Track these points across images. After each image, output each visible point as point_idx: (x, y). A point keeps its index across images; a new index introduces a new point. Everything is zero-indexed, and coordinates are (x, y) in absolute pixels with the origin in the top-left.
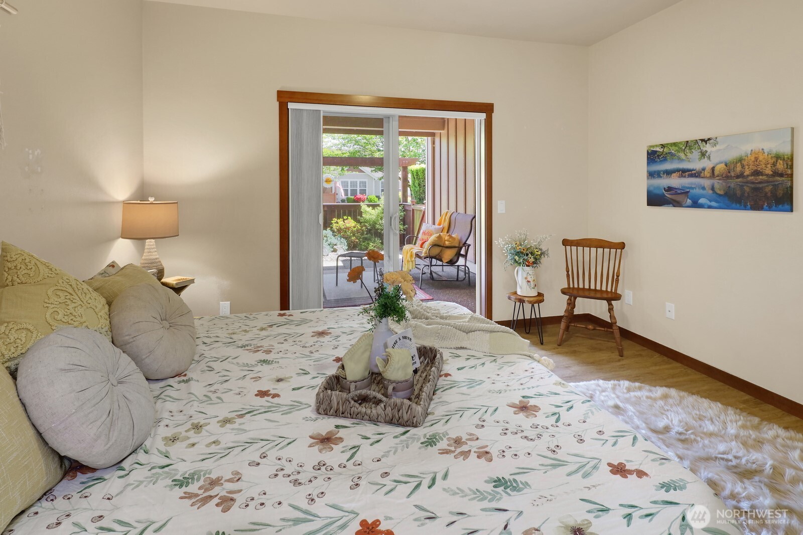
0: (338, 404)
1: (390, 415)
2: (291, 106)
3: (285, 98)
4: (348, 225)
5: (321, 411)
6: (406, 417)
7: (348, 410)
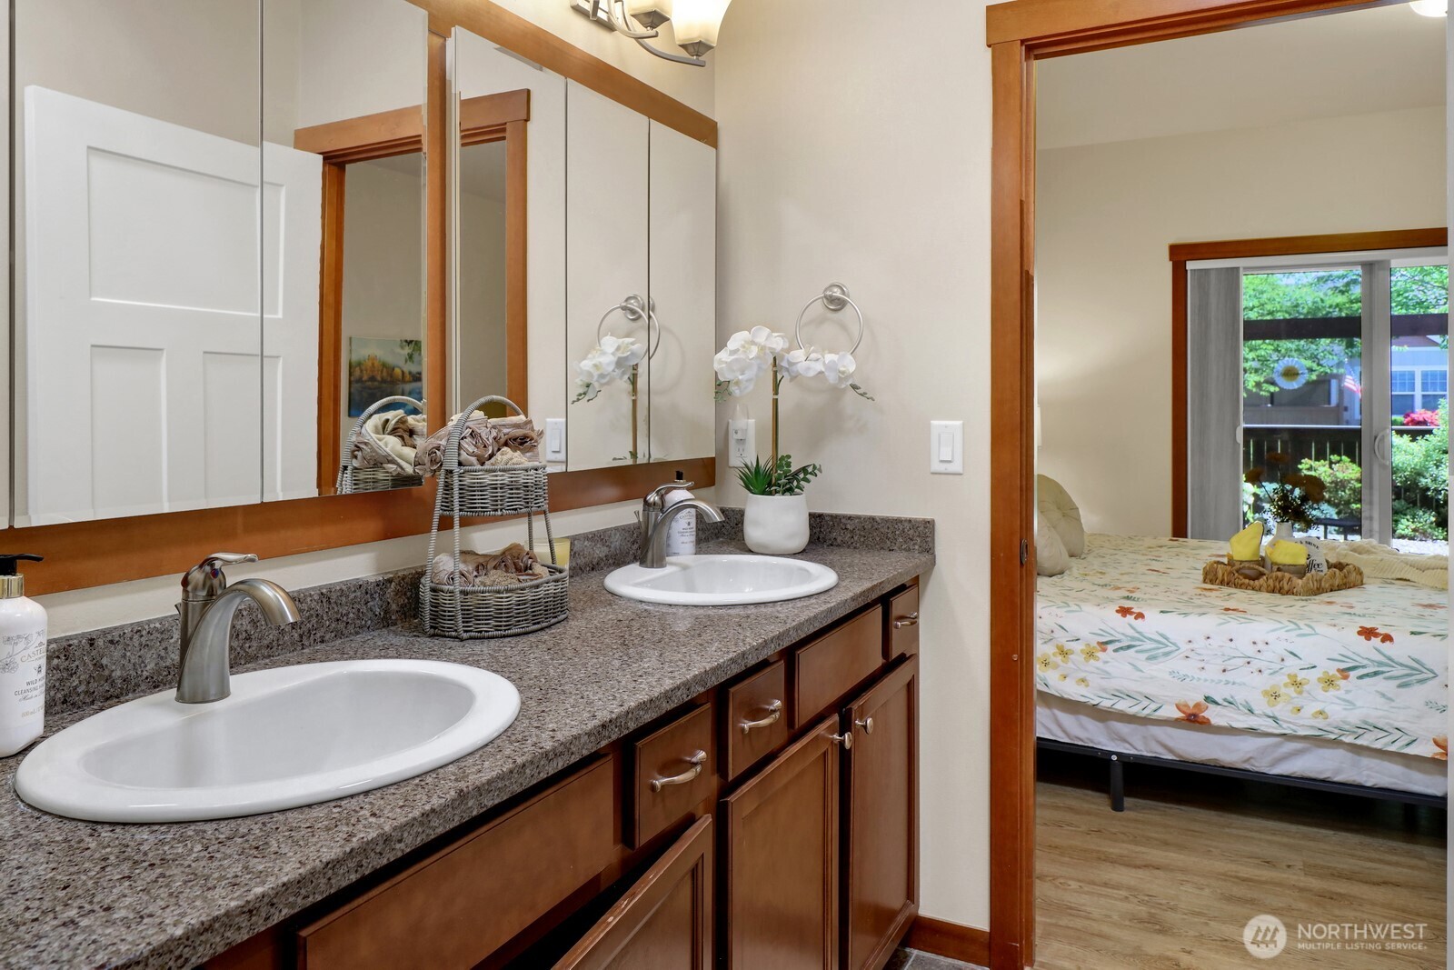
0: (1223, 575)
1: (1272, 585)
2: (1191, 265)
3: (1181, 254)
4: (1340, 475)
5: (1207, 580)
6: (1286, 587)
7: (1233, 580)
